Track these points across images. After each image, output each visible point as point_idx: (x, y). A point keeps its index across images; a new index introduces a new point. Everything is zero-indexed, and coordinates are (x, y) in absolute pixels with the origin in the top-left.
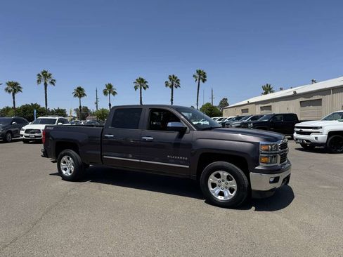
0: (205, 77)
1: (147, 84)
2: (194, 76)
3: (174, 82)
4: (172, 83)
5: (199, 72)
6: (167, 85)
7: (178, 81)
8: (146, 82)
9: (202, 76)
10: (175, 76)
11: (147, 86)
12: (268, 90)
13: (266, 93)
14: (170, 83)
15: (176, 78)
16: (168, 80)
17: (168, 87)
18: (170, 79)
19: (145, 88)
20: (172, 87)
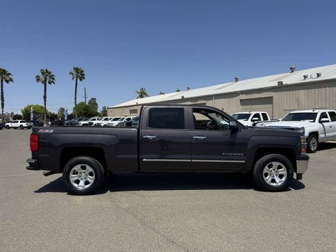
0: (83, 75)
1: (11, 76)
2: (70, 73)
3: (47, 78)
4: (46, 78)
5: (76, 69)
6: (38, 80)
7: (52, 77)
8: (9, 74)
9: (79, 74)
10: (49, 71)
11: (11, 80)
12: (142, 94)
13: (141, 97)
14: (42, 78)
15: (50, 73)
16: (40, 74)
17: (40, 83)
18: (43, 73)
19: (7, 81)
20: (44, 82)
